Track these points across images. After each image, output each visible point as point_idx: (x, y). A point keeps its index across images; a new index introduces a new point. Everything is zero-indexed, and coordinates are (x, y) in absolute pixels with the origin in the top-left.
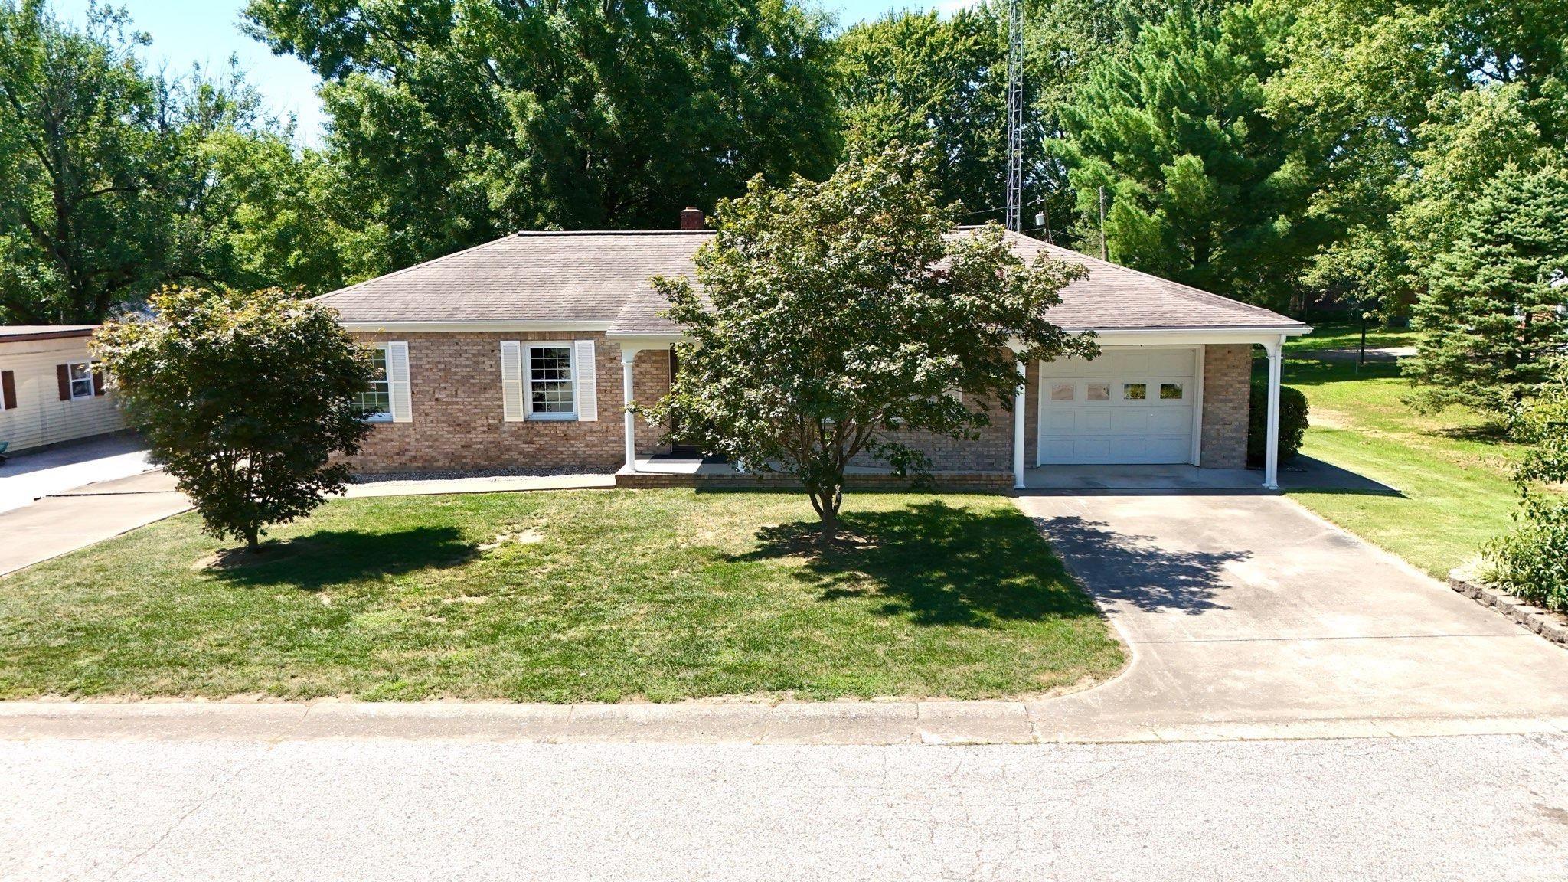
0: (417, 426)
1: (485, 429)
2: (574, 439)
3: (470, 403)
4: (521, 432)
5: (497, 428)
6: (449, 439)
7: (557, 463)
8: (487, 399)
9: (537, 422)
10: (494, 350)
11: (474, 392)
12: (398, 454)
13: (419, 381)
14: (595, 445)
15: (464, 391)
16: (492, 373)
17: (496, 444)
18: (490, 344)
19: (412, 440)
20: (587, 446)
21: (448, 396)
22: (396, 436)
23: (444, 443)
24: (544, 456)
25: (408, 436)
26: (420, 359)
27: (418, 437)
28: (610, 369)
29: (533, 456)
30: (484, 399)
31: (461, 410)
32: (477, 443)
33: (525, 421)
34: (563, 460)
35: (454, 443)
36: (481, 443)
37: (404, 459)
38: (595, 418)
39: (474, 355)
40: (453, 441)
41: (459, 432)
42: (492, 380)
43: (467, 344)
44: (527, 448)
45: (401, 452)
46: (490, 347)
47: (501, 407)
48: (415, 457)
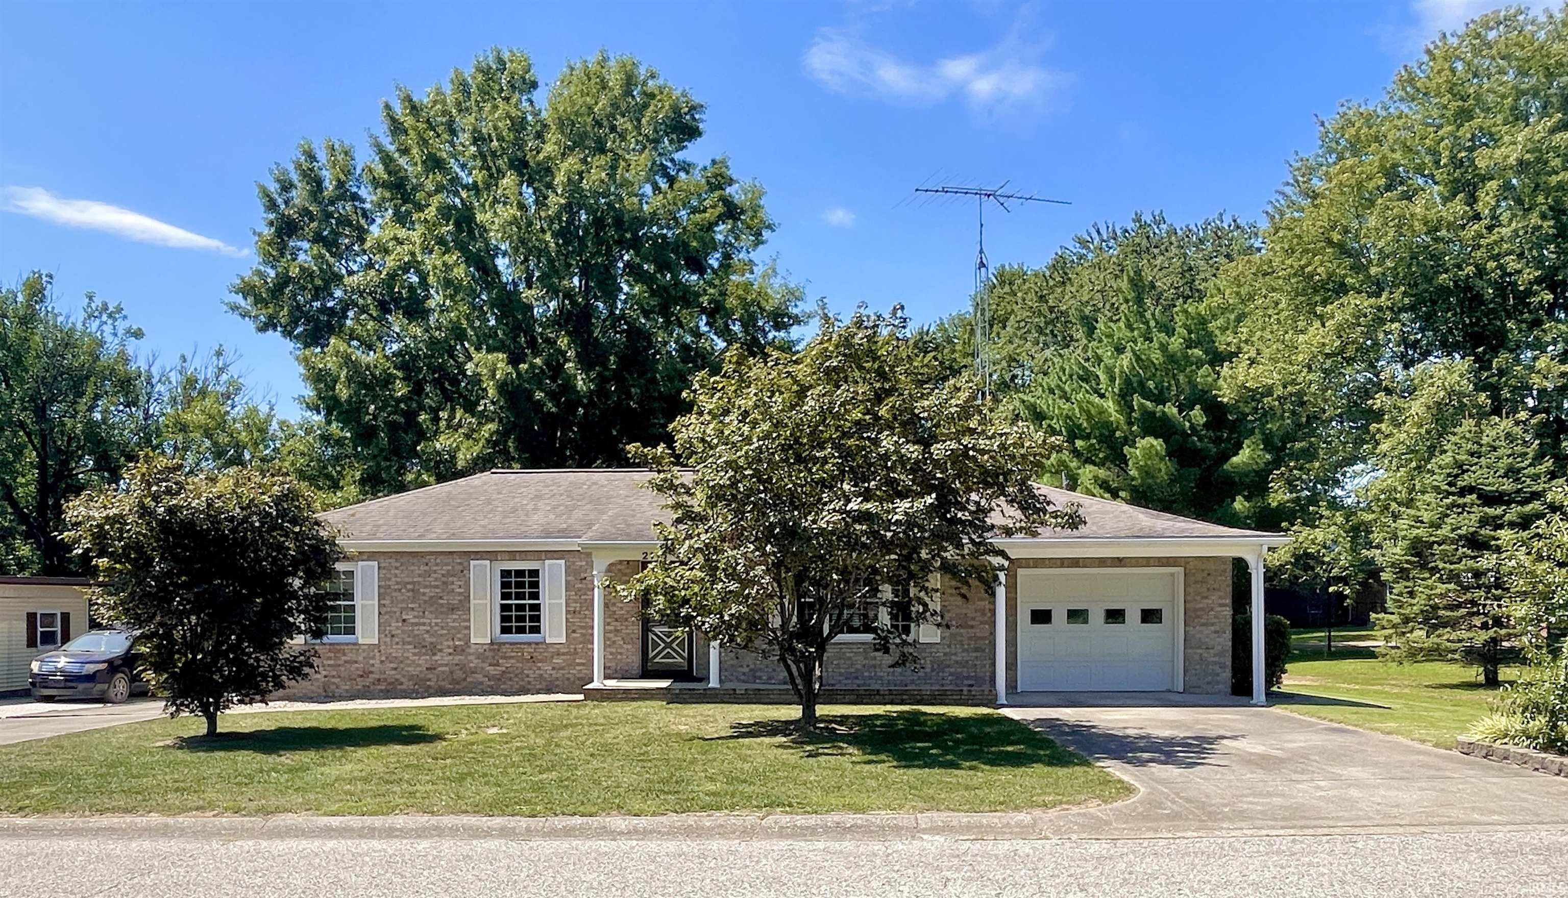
0: (382, 648)
1: (451, 651)
2: (541, 662)
3: (437, 624)
4: (487, 653)
5: (463, 651)
6: (414, 661)
7: (523, 687)
8: (454, 620)
9: (504, 644)
10: (464, 570)
11: (442, 613)
12: (362, 676)
13: (387, 602)
14: (562, 668)
15: (431, 612)
16: (460, 594)
17: (462, 667)
18: (460, 564)
19: (376, 662)
20: (553, 669)
21: (415, 617)
22: (361, 658)
23: (409, 665)
24: (511, 679)
25: (373, 658)
26: (390, 579)
27: (383, 658)
28: (580, 590)
29: (498, 679)
30: (452, 620)
31: (428, 632)
32: (441, 665)
33: (492, 643)
34: (529, 683)
35: (419, 665)
36: (446, 665)
37: (368, 681)
38: (563, 640)
39: (443, 575)
40: (418, 663)
41: (425, 654)
42: (460, 601)
43: (437, 565)
44: (493, 671)
45: (365, 674)
46: (460, 568)
47: (468, 628)
48: (379, 680)
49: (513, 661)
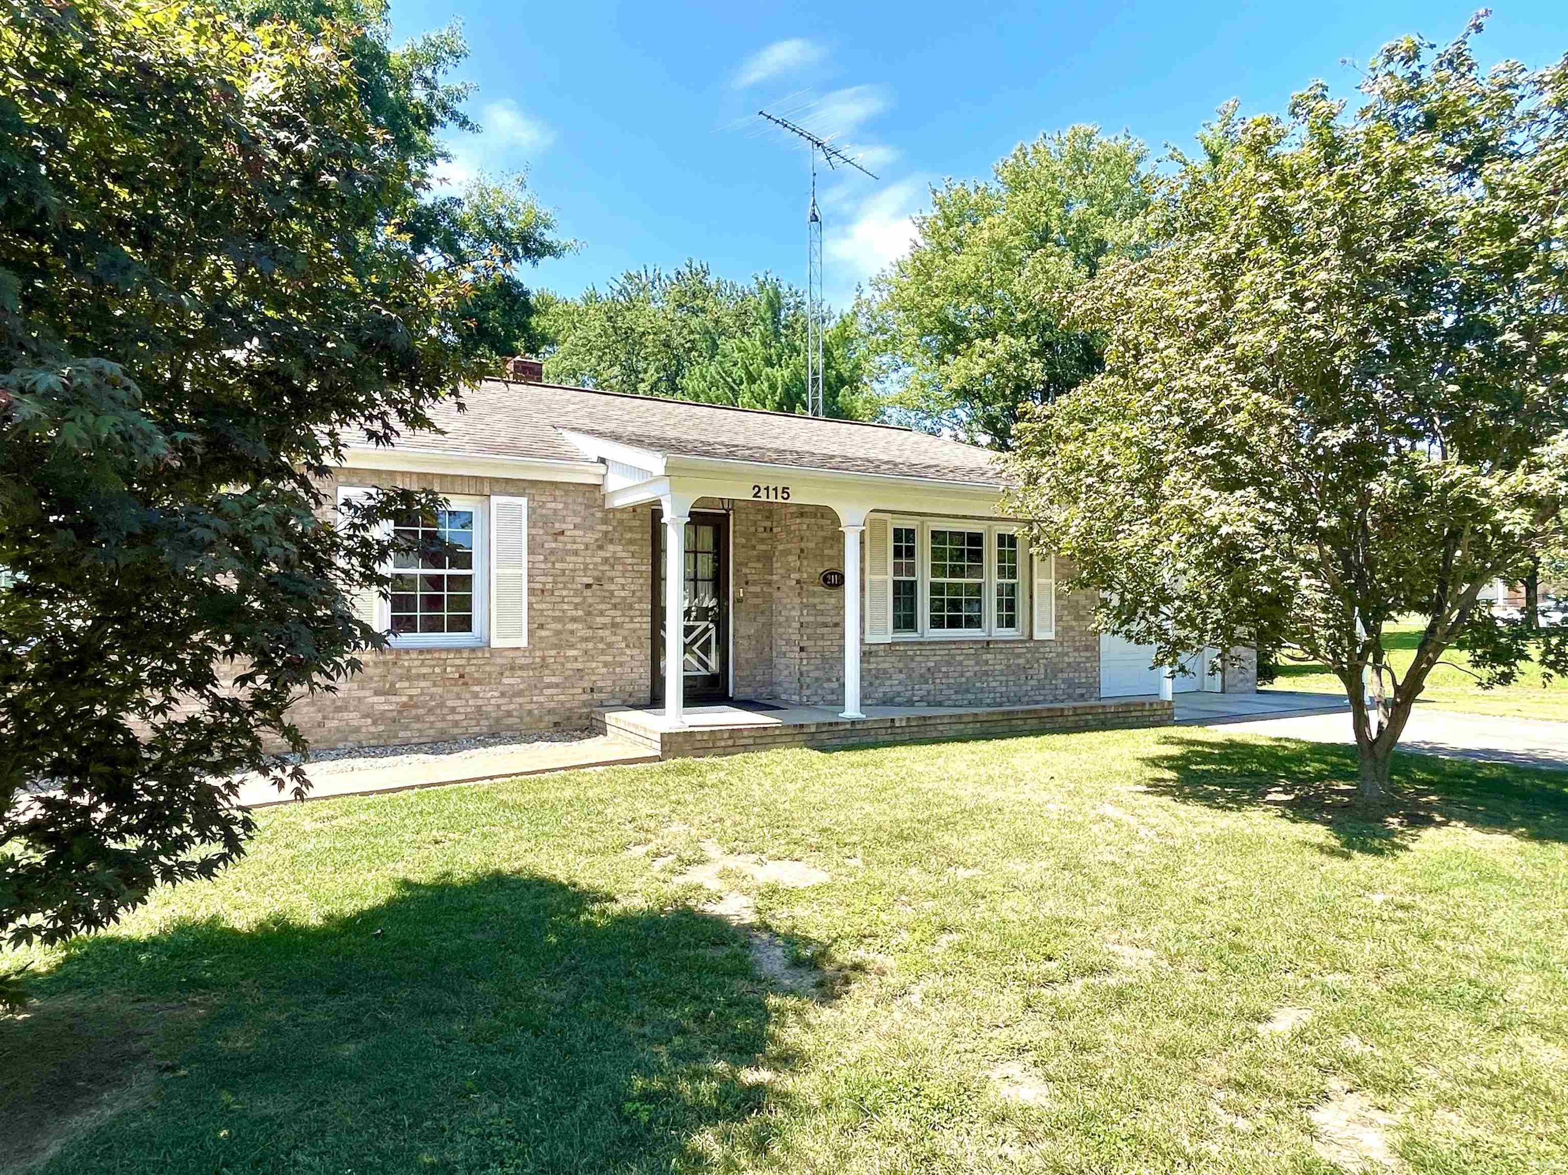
2: (479, 682)
4: (372, 672)
7: (443, 732)
9: (407, 651)
14: (520, 694)
20: (503, 694)
24: (418, 719)
28: (552, 552)
33: (381, 650)
34: (456, 724)
38: (523, 642)
44: (380, 703)
49: (423, 684)
